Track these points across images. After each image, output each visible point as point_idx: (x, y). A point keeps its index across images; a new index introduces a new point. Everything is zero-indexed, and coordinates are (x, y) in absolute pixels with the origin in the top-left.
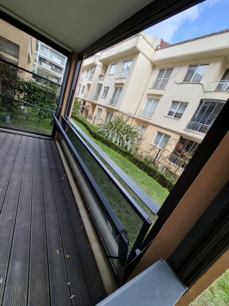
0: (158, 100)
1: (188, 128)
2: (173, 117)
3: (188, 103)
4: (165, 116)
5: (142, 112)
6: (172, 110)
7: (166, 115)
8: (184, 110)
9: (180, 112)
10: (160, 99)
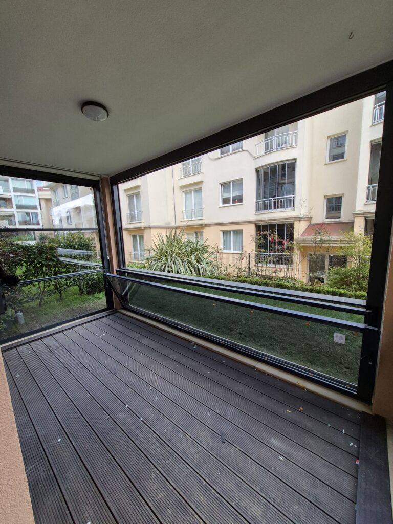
0: (200, 190)
1: (258, 210)
2: (231, 204)
3: (241, 180)
4: (220, 207)
5: (184, 214)
6: (226, 196)
7: (221, 205)
8: (241, 189)
9: (236, 194)
10: (201, 188)
